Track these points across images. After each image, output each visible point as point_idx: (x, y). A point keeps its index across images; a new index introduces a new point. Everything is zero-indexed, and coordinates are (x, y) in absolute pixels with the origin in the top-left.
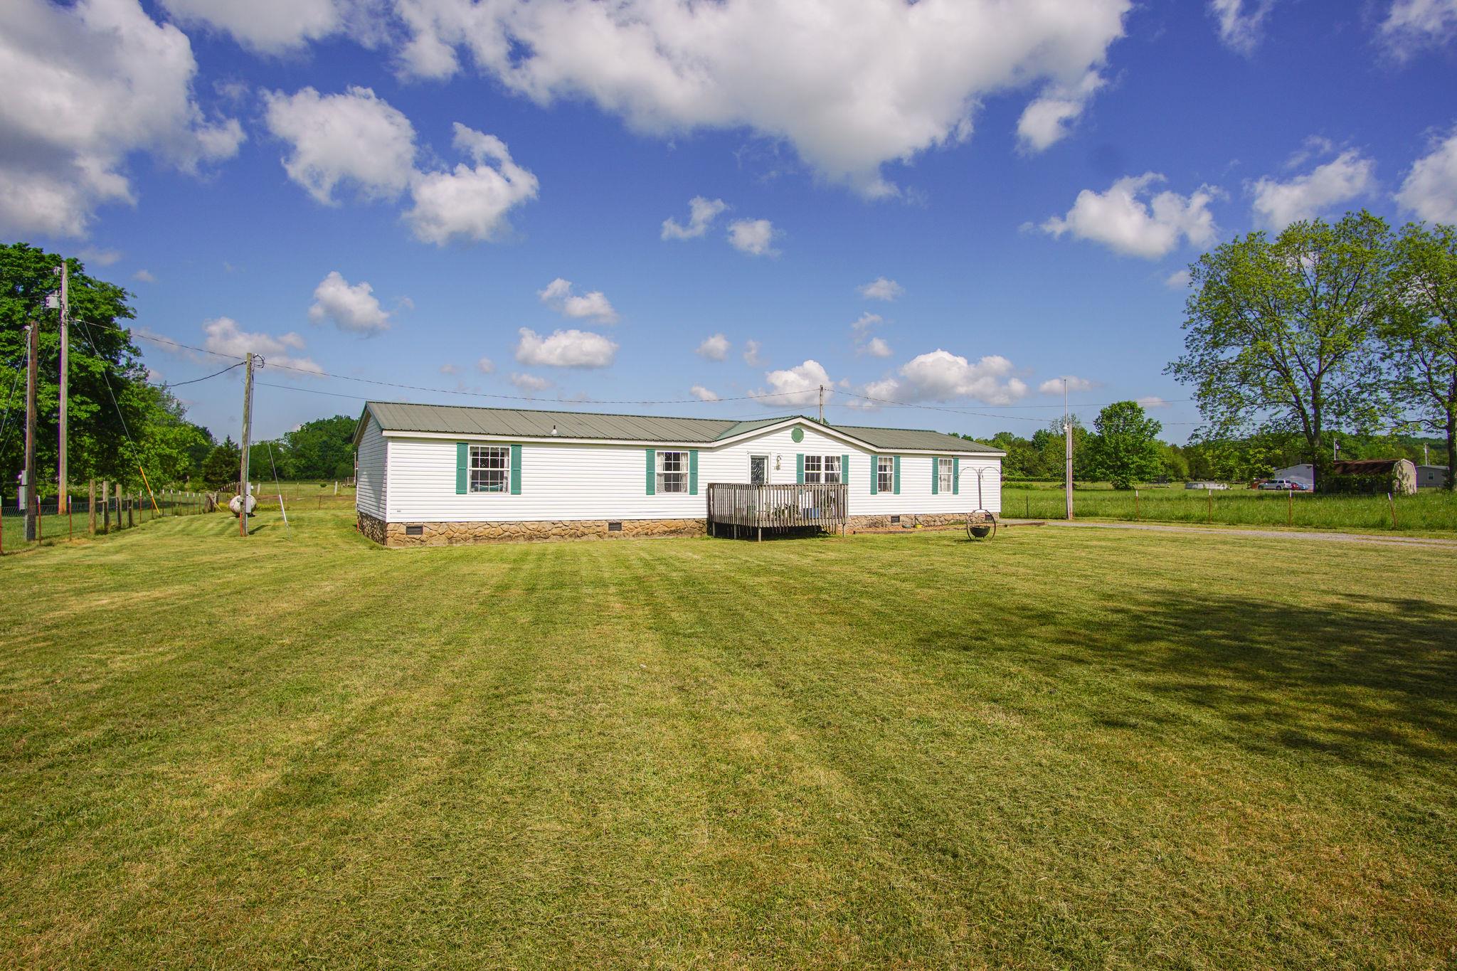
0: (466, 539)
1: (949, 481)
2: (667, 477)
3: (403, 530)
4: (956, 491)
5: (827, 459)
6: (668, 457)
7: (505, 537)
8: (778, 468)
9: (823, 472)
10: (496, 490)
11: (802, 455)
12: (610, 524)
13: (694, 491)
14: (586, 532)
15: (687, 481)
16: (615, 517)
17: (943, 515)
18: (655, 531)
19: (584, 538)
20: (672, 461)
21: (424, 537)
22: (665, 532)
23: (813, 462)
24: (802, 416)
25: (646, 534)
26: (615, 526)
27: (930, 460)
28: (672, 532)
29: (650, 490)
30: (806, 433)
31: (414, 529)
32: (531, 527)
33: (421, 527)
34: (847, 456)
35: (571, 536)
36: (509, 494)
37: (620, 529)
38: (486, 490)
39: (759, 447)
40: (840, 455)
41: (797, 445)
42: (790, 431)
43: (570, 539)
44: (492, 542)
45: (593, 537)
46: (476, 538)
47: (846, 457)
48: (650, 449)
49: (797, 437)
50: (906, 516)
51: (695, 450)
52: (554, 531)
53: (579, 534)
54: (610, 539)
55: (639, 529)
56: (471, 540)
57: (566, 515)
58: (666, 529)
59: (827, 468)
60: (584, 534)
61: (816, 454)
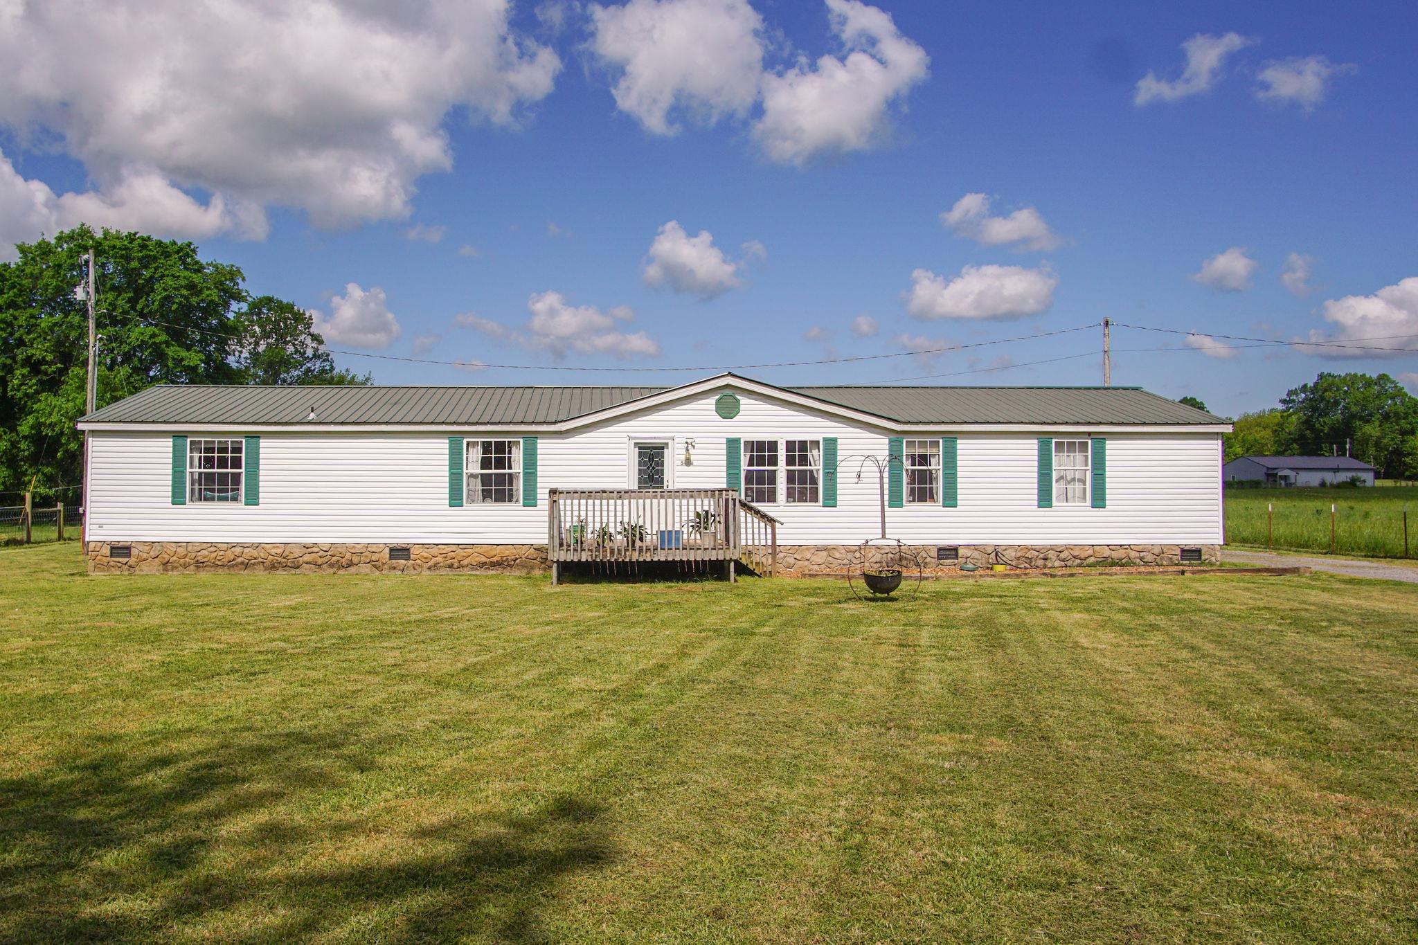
0: (186, 566)
1: (1084, 482)
2: (486, 479)
3: (106, 550)
4: (1099, 500)
5: (790, 445)
6: (486, 447)
7: (236, 565)
8: (688, 462)
9: (782, 469)
10: (226, 499)
11: (737, 441)
12: (392, 550)
13: (530, 500)
14: (355, 559)
15: (519, 485)
16: (400, 537)
17: (1067, 547)
18: (465, 562)
19: (353, 569)
20: (496, 454)
21: (132, 561)
22: (482, 565)
23: (763, 451)
24: (730, 374)
25: (451, 566)
26: (400, 552)
27: (1033, 444)
28: (495, 565)
29: (455, 498)
30: (744, 401)
31: (120, 550)
32: (273, 551)
33: (128, 548)
34: (834, 440)
35: (331, 566)
36: (241, 505)
37: (408, 558)
38: (213, 499)
39: (649, 428)
40: (819, 438)
41: (727, 422)
42: (712, 401)
43: (331, 571)
44: (220, 571)
45: (365, 569)
46: (199, 565)
47: (831, 444)
48: (455, 437)
49: (728, 409)
50: (975, 547)
51: (531, 437)
52: (307, 558)
53: (344, 561)
54: (393, 572)
55: (439, 559)
56: (192, 567)
57: (324, 536)
58: (484, 559)
59: (790, 460)
60: (351, 564)
61: (766, 437)
